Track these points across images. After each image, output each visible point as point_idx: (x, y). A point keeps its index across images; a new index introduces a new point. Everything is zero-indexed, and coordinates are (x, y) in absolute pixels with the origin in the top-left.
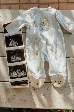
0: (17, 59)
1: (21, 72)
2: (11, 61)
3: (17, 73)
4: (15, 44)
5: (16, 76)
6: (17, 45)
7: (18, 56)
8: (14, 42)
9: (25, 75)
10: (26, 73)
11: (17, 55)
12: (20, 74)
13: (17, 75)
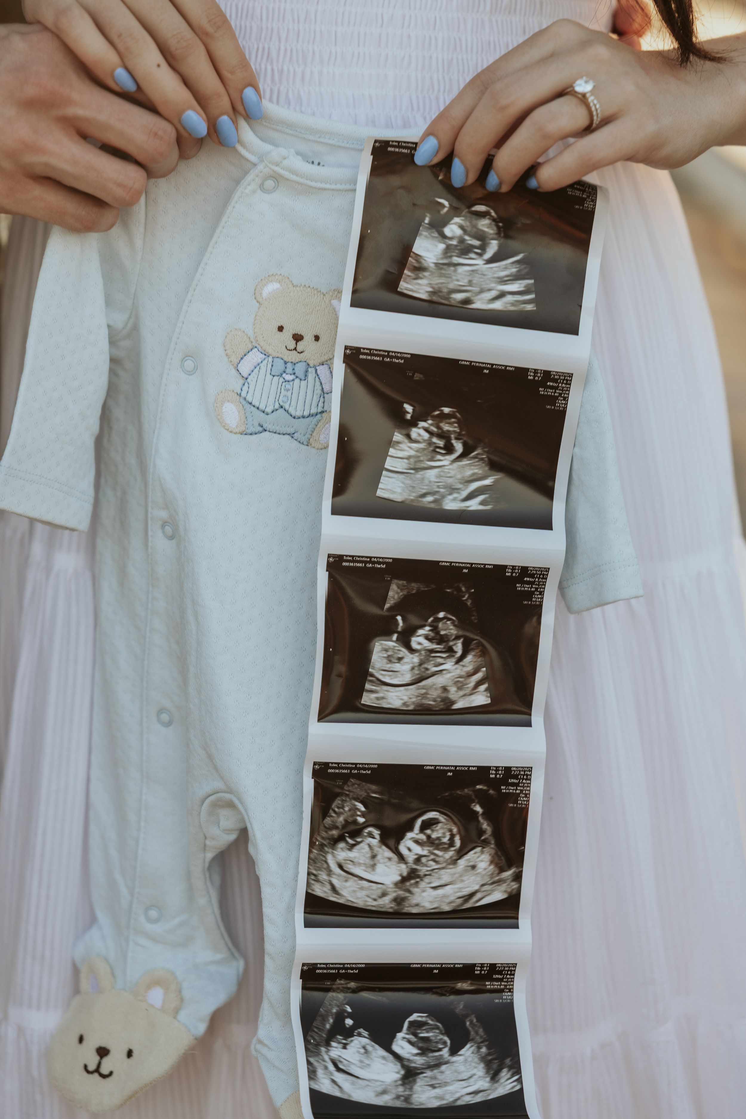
0: (439, 681)
1: (454, 862)
2: (367, 699)
3: (401, 858)
4: (452, 490)
5: (386, 903)
6: (474, 505)
7: (459, 647)
8: (449, 449)
9: (498, 895)
10: (518, 877)
11: (449, 629)
12: (445, 876)
13: (404, 880)
